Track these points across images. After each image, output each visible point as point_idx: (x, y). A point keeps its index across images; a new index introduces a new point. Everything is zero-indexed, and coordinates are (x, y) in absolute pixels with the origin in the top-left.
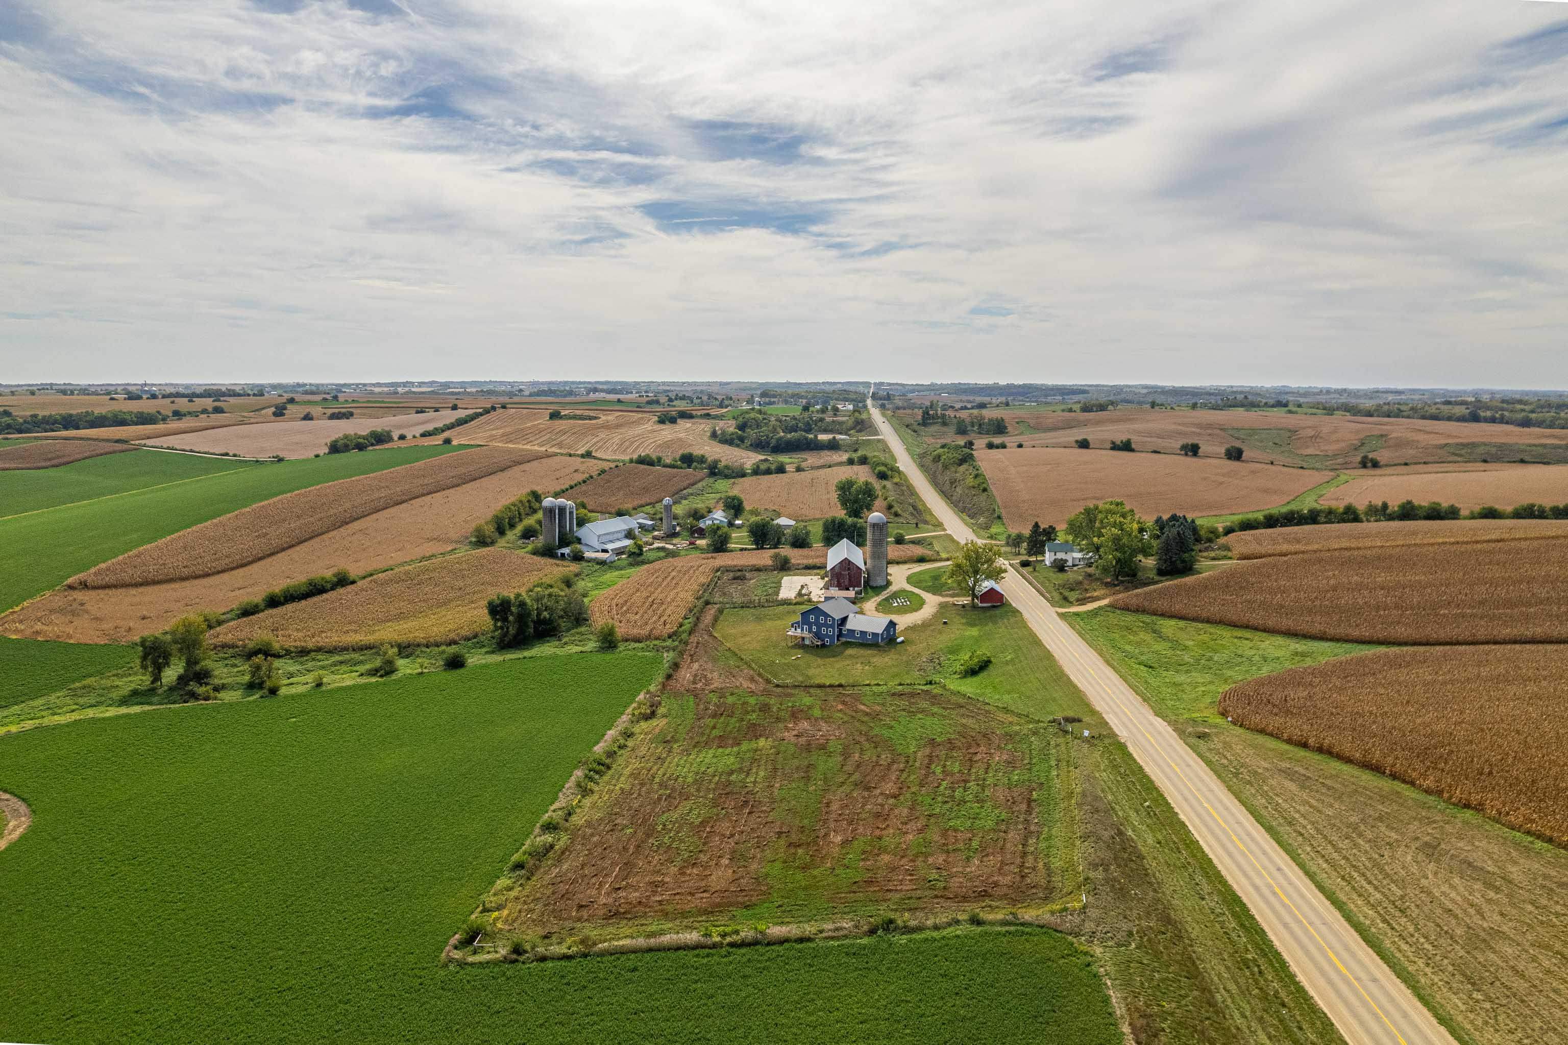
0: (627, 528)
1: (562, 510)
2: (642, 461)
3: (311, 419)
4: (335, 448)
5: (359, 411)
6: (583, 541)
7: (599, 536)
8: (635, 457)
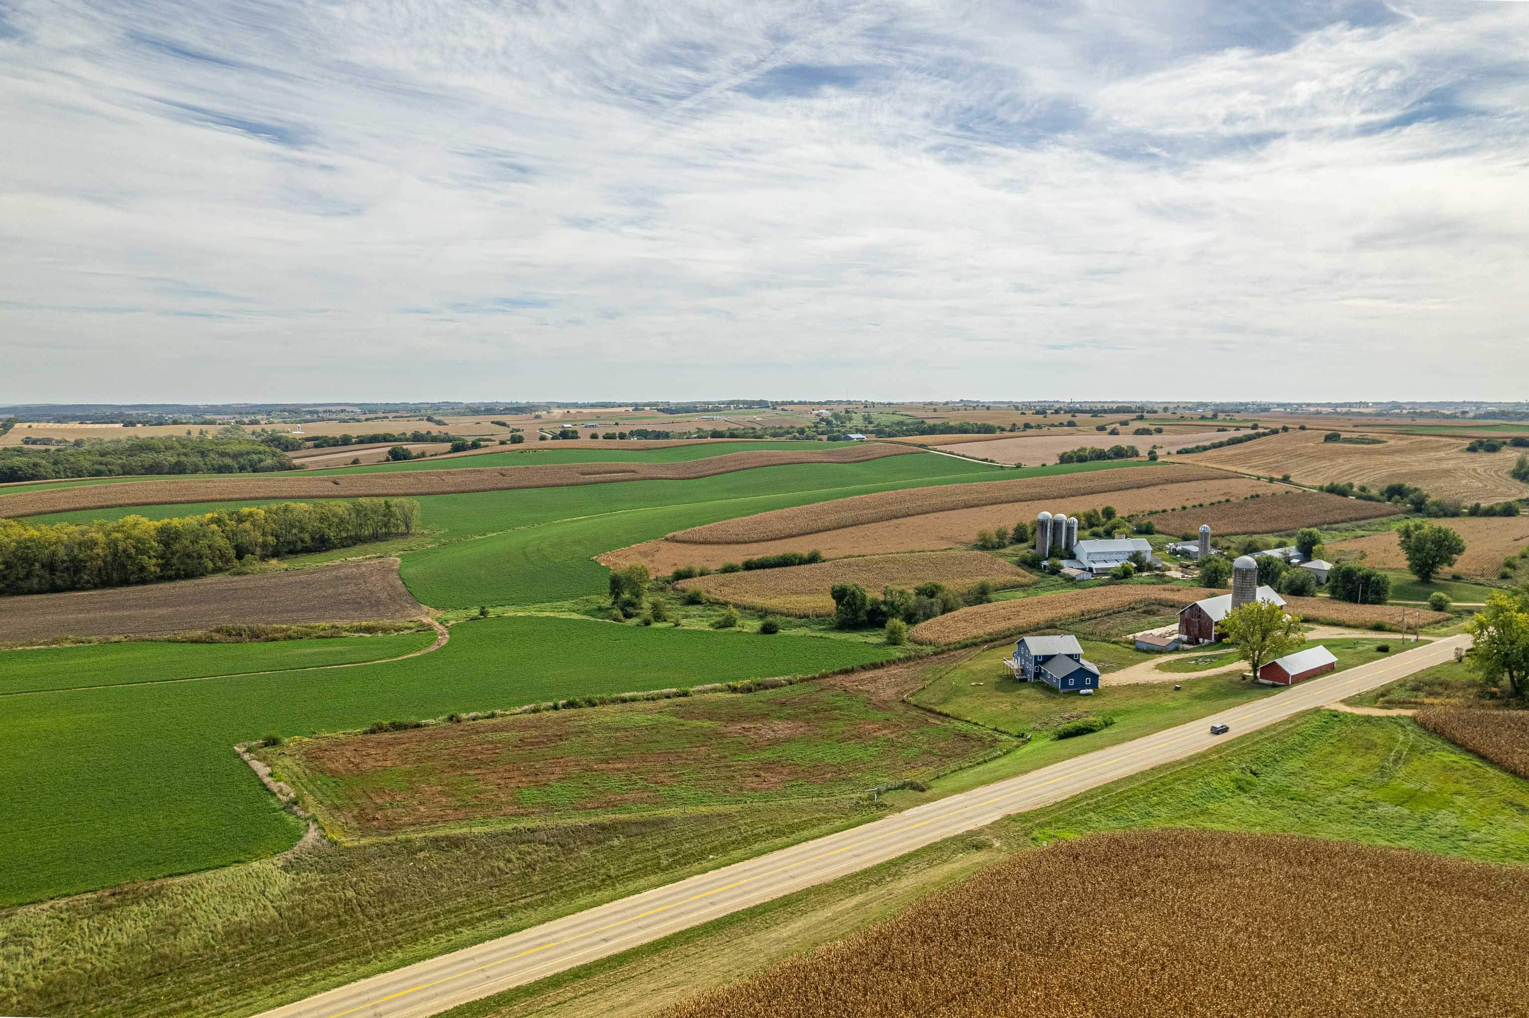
0: (1133, 549)
1: (1057, 525)
2: (1333, 490)
3: (1117, 434)
4: (1065, 459)
5: (1168, 427)
6: (1078, 557)
7: (1089, 554)
8: (1326, 484)
